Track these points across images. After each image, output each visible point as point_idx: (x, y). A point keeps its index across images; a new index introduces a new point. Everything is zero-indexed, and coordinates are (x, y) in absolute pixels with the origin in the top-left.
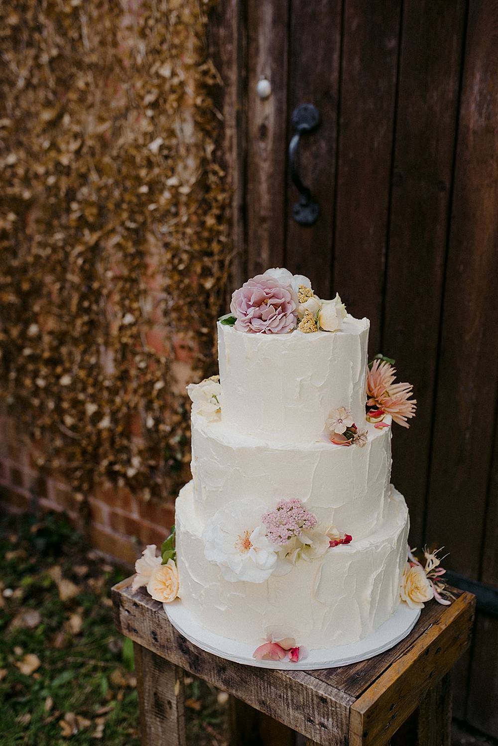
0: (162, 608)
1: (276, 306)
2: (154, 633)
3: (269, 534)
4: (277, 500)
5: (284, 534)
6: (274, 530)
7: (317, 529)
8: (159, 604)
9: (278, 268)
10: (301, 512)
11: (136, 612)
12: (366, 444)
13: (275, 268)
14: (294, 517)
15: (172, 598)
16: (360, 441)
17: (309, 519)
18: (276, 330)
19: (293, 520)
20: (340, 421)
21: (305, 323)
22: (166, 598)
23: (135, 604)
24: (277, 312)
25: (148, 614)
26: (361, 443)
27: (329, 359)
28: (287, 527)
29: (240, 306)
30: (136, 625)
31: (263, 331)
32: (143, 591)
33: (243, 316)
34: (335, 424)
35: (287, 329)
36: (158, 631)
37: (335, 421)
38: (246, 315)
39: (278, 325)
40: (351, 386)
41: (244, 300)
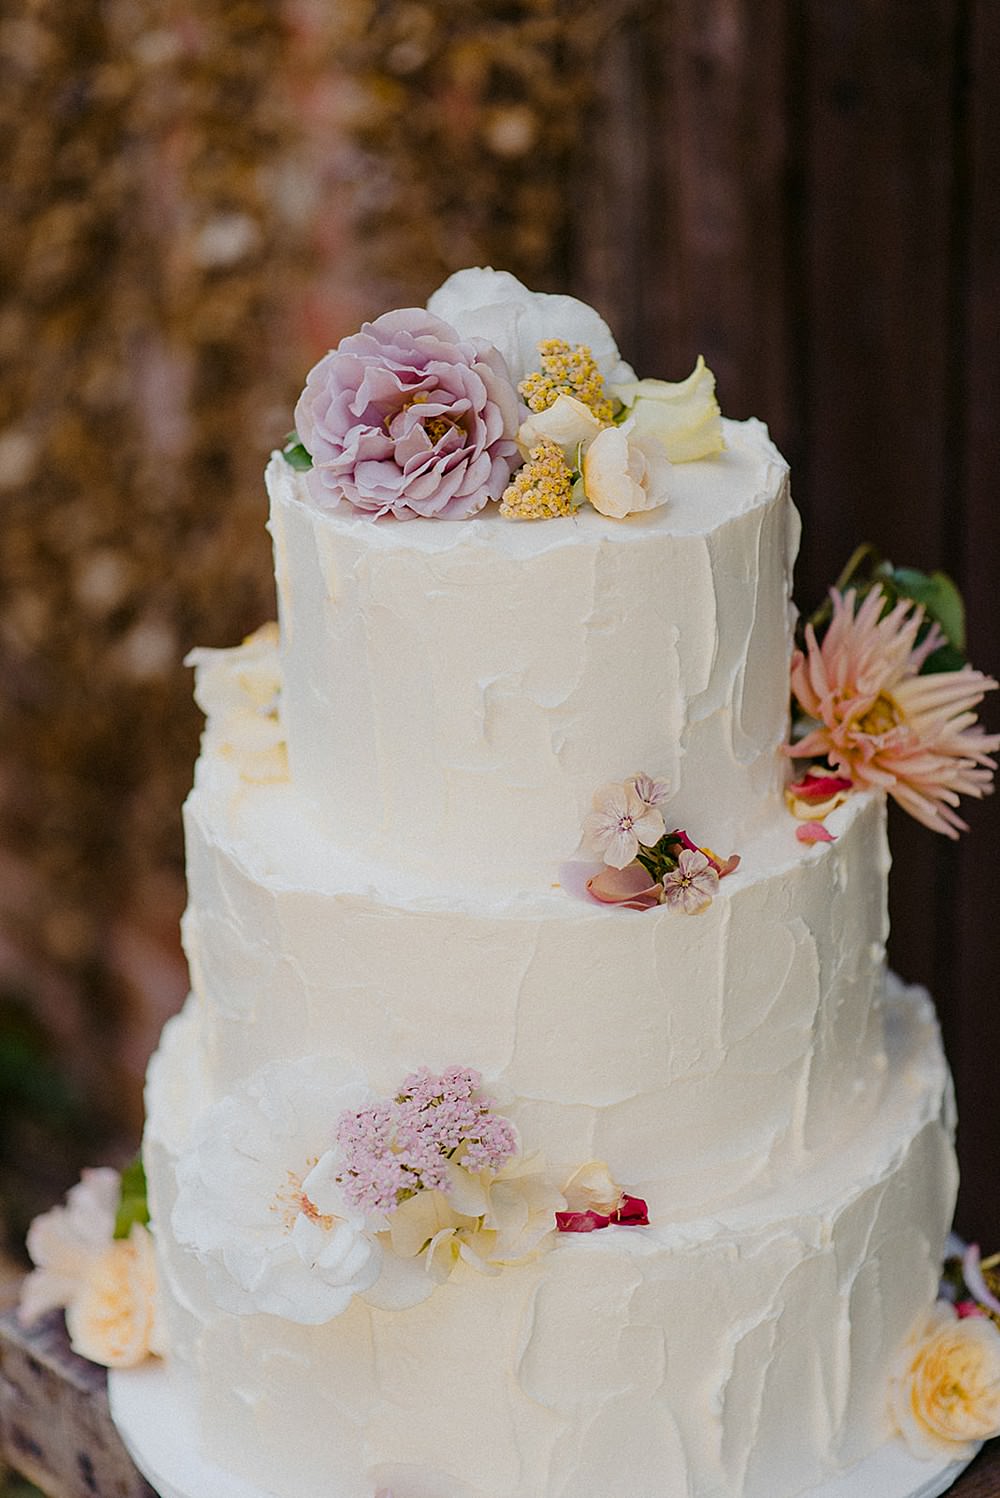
0: (105, 1384)
1: (433, 427)
2: (85, 1464)
3: (346, 1177)
4: (403, 1069)
5: (386, 1182)
6: (365, 1162)
7: (512, 1169)
8: (99, 1372)
9: (489, 269)
10: (463, 1115)
11: (35, 1389)
12: (711, 903)
13: (482, 268)
14: (435, 1128)
15: (133, 1351)
16: (691, 892)
17: (488, 1138)
18: (428, 510)
19: (430, 1138)
20: (627, 822)
21: (523, 492)
22: (117, 1353)
23: (34, 1365)
24: (437, 449)
25: (67, 1399)
26: (693, 898)
27: (585, 619)
28: (404, 1159)
29: (322, 416)
30: (38, 1431)
31: (384, 511)
32: (57, 1323)
33: (330, 451)
34: (608, 833)
35: (467, 508)
36: (96, 1456)
37: (608, 822)
38: (340, 449)
39: (436, 493)
40: (679, 705)
41: (337, 398)
